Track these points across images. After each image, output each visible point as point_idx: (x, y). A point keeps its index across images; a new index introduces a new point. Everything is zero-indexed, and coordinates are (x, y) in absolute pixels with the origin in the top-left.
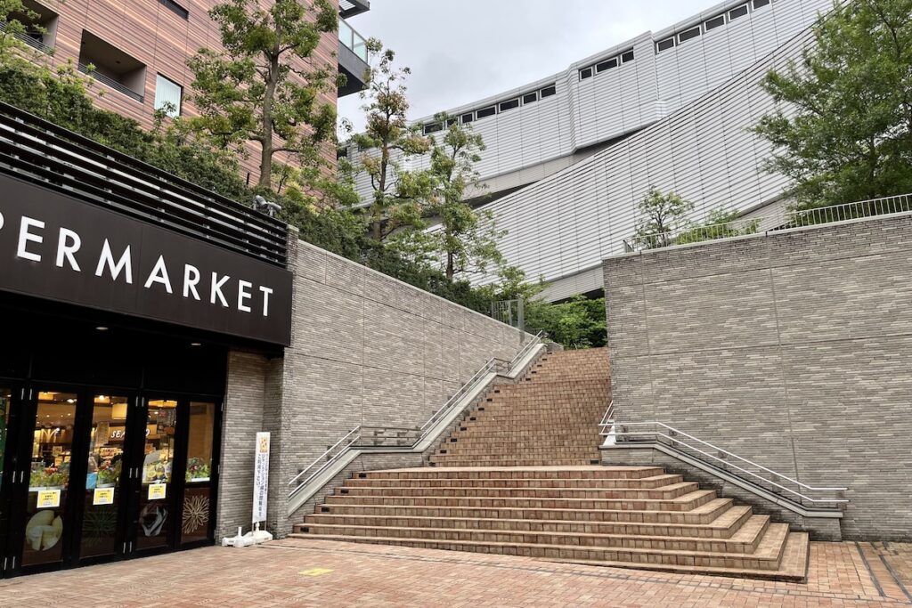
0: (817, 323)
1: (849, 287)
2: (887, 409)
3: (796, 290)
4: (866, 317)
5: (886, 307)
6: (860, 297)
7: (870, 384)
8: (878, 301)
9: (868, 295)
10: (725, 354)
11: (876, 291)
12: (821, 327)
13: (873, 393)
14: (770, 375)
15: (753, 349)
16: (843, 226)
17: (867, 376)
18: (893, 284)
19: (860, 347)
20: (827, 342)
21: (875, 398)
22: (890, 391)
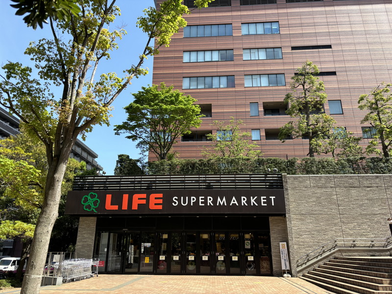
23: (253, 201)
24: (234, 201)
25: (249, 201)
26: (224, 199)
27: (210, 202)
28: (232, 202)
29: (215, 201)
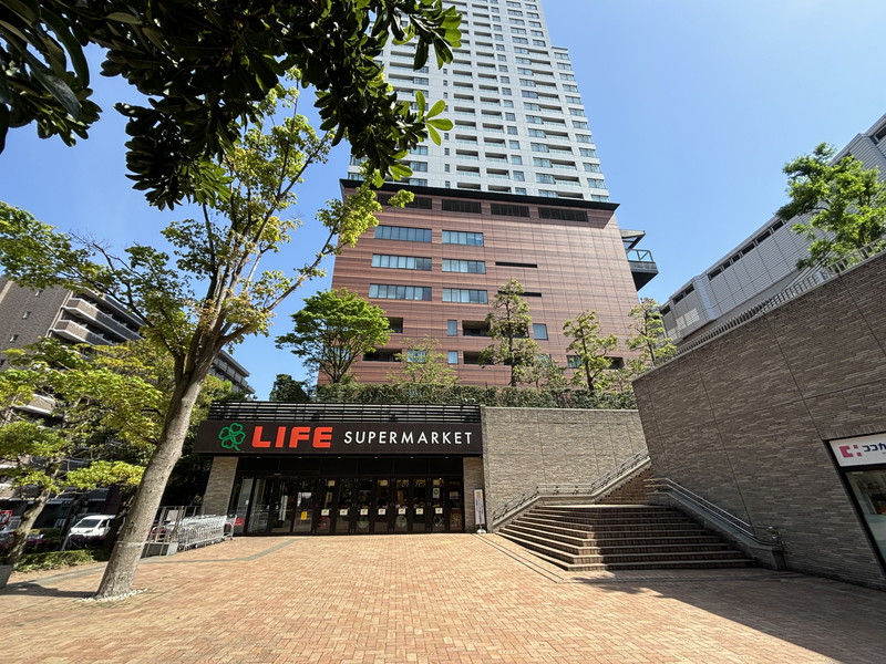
0: (731, 403)
1: (742, 375)
2: (789, 463)
3: (715, 382)
4: (757, 394)
5: (767, 385)
6: (750, 380)
7: (774, 445)
8: (760, 381)
9: (754, 379)
10: (692, 431)
11: (756, 374)
12: (735, 406)
13: (776, 451)
14: (716, 443)
15: (704, 426)
16: (727, 335)
17: (770, 439)
18: (766, 367)
19: (759, 418)
20: (739, 416)
21: (779, 456)
22: (788, 449)
23: (445, 437)
24: (423, 438)
25: (440, 438)
26: (411, 435)
27: (392, 439)
28: (420, 439)
29: (399, 438)
